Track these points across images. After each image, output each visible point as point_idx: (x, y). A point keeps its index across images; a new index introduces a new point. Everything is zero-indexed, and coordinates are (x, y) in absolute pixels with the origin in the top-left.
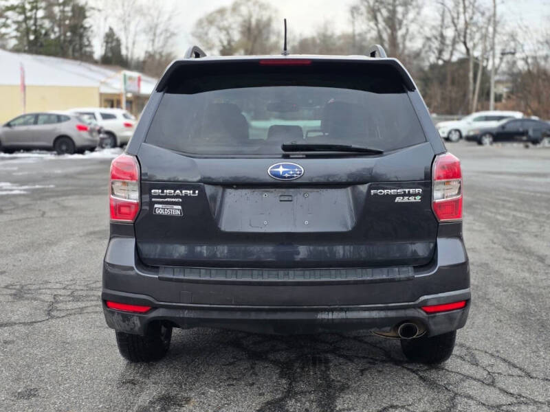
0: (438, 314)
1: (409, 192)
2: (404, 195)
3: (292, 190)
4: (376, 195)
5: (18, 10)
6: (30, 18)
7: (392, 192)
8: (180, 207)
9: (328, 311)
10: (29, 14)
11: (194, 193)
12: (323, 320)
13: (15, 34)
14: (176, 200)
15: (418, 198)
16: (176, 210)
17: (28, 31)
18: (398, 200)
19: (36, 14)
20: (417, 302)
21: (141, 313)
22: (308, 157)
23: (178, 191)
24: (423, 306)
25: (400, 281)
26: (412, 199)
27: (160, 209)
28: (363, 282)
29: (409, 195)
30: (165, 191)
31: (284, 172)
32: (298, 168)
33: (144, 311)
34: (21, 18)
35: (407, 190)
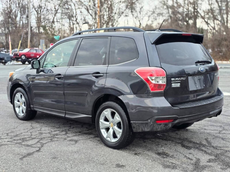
8: (180, 84)
11: (184, 79)
14: (179, 81)
16: (178, 85)
21: (171, 122)
23: (180, 78)
27: (174, 85)
30: (176, 79)
33: (172, 121)
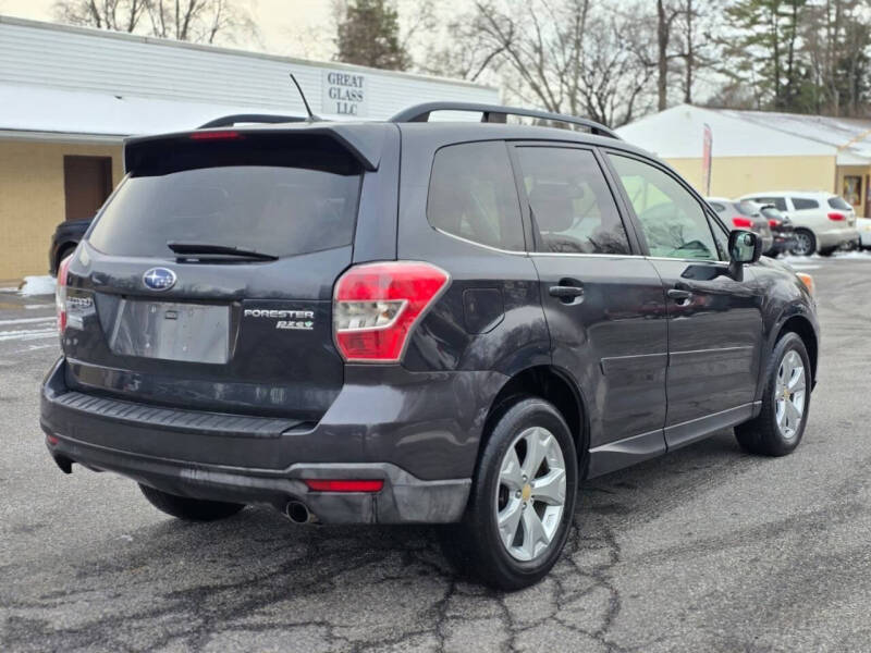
0: (323, 493)
1: (294, 315)
2: (288, 319)
3: (179, 305)
4: (250, 316)
5: (765, 41)
6: (783, 52)
7: (271, 313)
9: (192, 468)
10: (781, 46)
12: (186, 479)
13: (759, 77)
15: (309, 325)
17: (778, 72)
18: (281, 325)
19: (792, 45)
20: (287, 471)
22: (202, 261)
24: (295, 477)
25: (261, 437)
26: (300, 325)
28: (217, 434)
29: (295, 319)
31: (156, 280)
32: (171, 275)
34: (768, 52)
35: (291, 312)
